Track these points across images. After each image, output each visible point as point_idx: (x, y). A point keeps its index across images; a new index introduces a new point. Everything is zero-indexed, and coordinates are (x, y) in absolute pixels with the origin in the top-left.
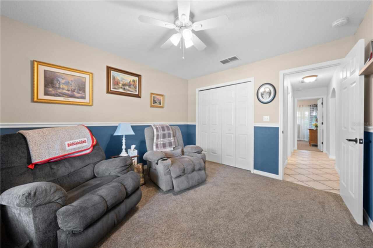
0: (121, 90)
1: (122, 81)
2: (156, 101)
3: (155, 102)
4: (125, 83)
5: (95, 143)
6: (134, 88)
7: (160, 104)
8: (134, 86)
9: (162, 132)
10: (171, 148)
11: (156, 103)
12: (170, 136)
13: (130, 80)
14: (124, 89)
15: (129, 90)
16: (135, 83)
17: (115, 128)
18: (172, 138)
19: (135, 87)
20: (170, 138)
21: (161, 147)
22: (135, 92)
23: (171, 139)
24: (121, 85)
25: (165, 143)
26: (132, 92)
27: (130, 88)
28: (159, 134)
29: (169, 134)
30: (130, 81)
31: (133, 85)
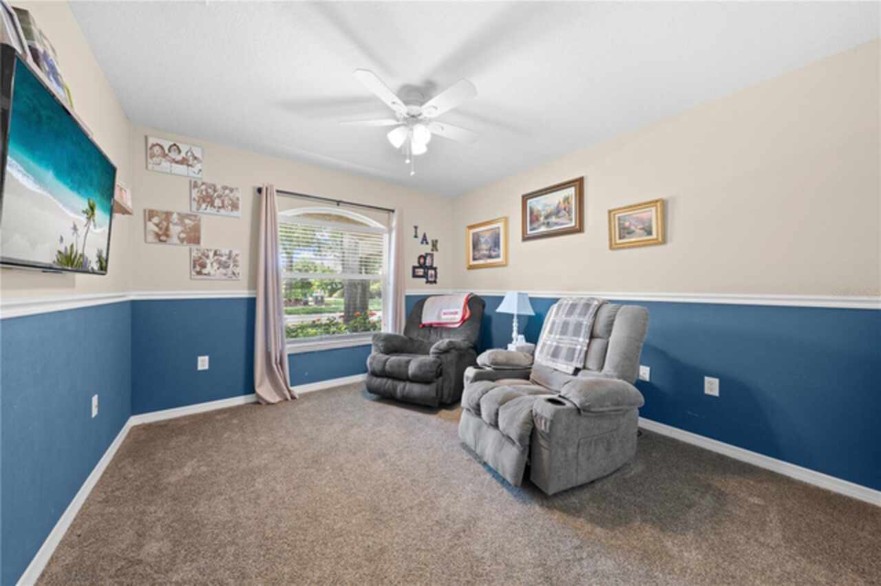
0: (543, 229)
1: (543, 210)
2: (633, 228)
3: (625, 231)
4: (549, 211)
5: (467, 316)
6: (567, 214)
7: (650, 233)
8: (567, 209)
9: (564, 316)
10: (568, 365)
11: (630, 233)
12: (580, 331)
13: (557, 202)
14: (548, 223)
15: (556, 224)
16: (568, 203)
17: (500, 299)
18: (581, 340)
19: (568, 212)
20: (575, 338)
21: (548, 354)
22: (568, 222)
23: (578, 341)
24: (542, 219)
25: (561, 347)
26: (562, 224)
27: (559, 217)
28: (557, 321)
29: (579, 325)
30: (559, 203)
31: (565, 209)
